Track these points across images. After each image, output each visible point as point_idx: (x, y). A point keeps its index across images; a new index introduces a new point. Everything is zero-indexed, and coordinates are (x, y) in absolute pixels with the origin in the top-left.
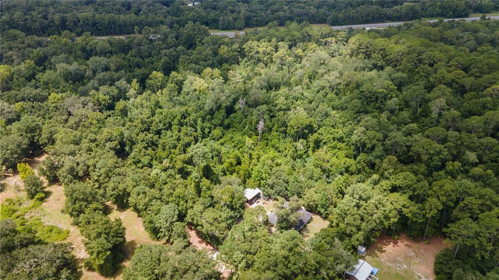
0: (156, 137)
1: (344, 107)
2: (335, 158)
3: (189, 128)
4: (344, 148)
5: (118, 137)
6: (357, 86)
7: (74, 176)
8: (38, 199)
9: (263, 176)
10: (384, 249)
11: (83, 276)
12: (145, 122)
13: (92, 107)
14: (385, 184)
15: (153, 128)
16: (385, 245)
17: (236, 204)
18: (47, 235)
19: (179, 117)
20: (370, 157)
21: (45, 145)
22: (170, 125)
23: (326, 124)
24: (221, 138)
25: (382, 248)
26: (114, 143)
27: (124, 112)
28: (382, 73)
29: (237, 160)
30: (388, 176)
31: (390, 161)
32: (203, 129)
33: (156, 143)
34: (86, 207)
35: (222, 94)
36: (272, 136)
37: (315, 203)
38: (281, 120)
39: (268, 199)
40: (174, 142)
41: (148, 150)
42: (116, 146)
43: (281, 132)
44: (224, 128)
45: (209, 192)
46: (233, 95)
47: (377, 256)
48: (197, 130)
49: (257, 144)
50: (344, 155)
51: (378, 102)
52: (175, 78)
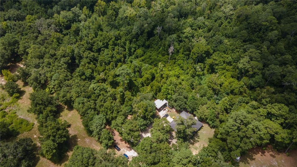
0: (96, 54)
1: (234, 36)
2: (223, 76)
3: (120, 48)
4: (231, 70)
5: (70, 53)
6: (246, 18)
7: (38, 83)
8: (15, 97)
9: (169, 92)
10: (254, 157)
11: (40, 161)
12: (89, 43)
13: (54, 27)
14: (262, 111)
15: (95, 48)
16: (255, 154)
17: (148, 115)
18: (19, 126)
19: (113, 40)
20: (251, 81)
21: (22, 55)
22: (108, 44)
23: (219, 50)
24: (143, 55)
25: (253, 156)
26: (66, 59)
27: (77, 32)
28: (267, 7)
29: (152, 76)
30: (265, 103)
31: (268, 91)
32: (130, 49)
33: (96, 59)
34: (44, 109)
35: (145, 22)
36: (179, 57)
37: (206, 117)
38: (186, 46)
39: (172, 108)
40: (109, 59)
41: (91, 64)
42: (69, 60)
43: (186, 55)
44: (145, 48)
45: (130, 102)
46: (153, 22)
47: (248, 163)
48: (126, 49)
49: (168, 61)
50: (230, 75)
51: (261, 32)
52: (113, 6)
